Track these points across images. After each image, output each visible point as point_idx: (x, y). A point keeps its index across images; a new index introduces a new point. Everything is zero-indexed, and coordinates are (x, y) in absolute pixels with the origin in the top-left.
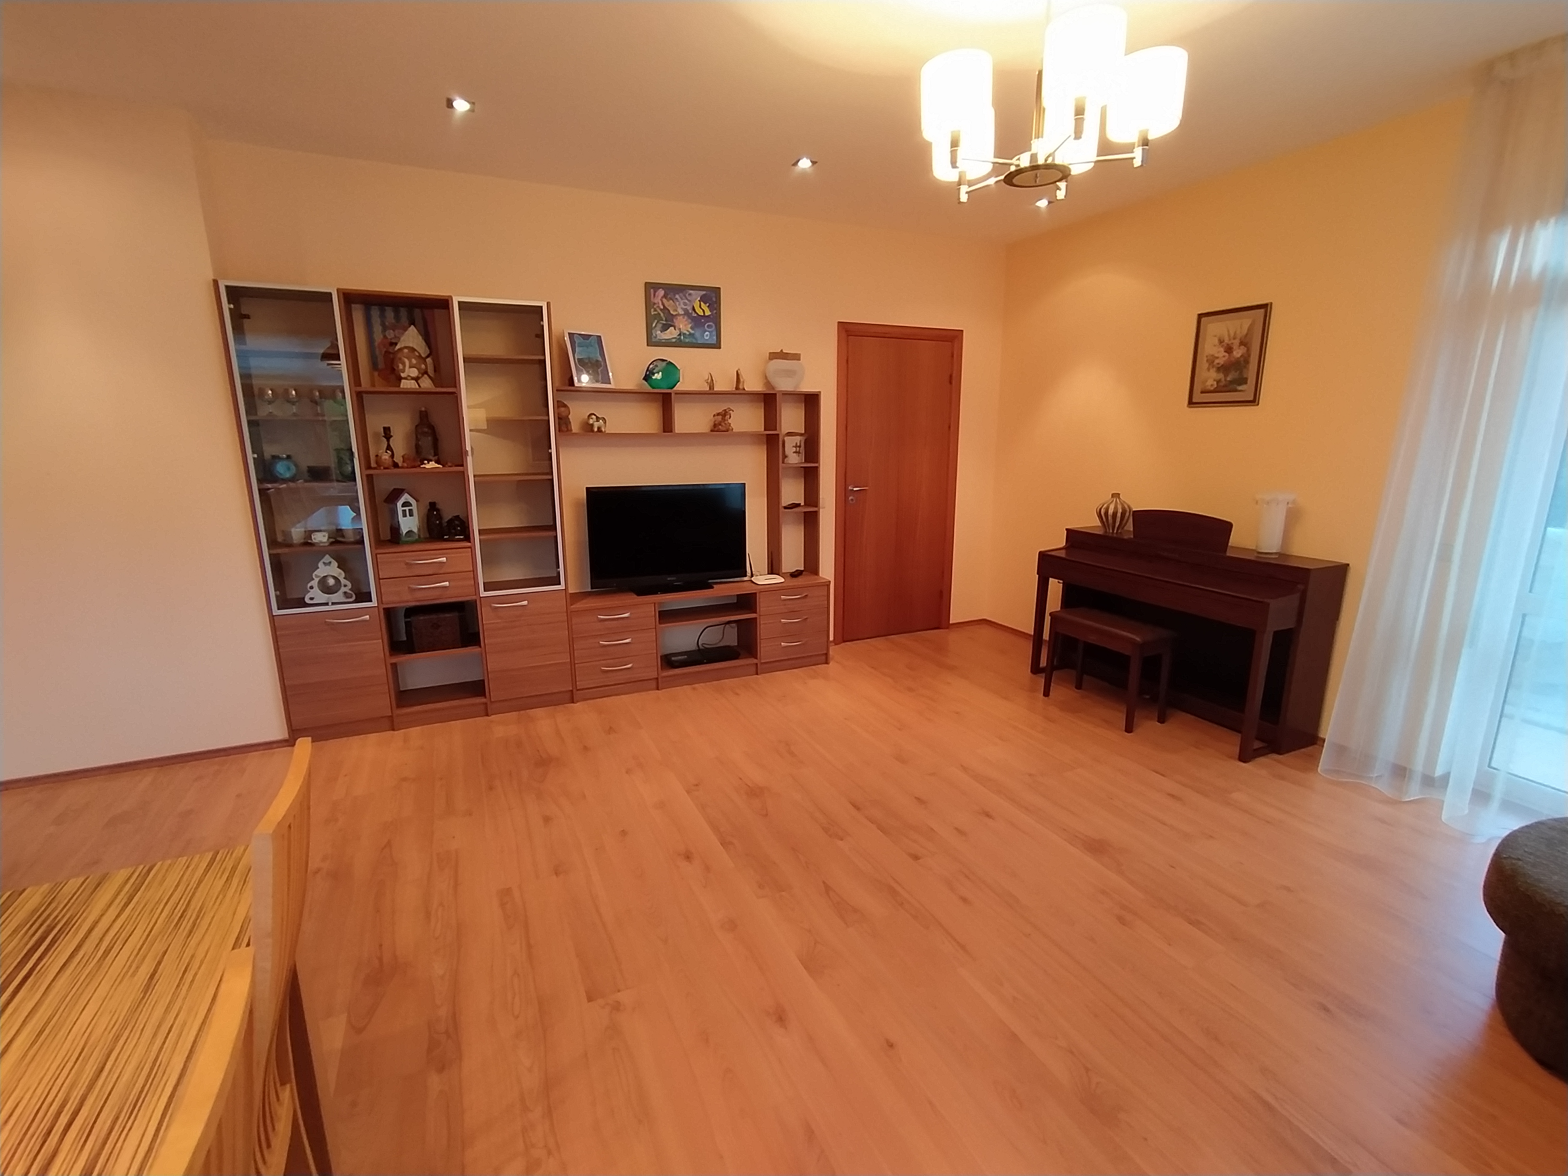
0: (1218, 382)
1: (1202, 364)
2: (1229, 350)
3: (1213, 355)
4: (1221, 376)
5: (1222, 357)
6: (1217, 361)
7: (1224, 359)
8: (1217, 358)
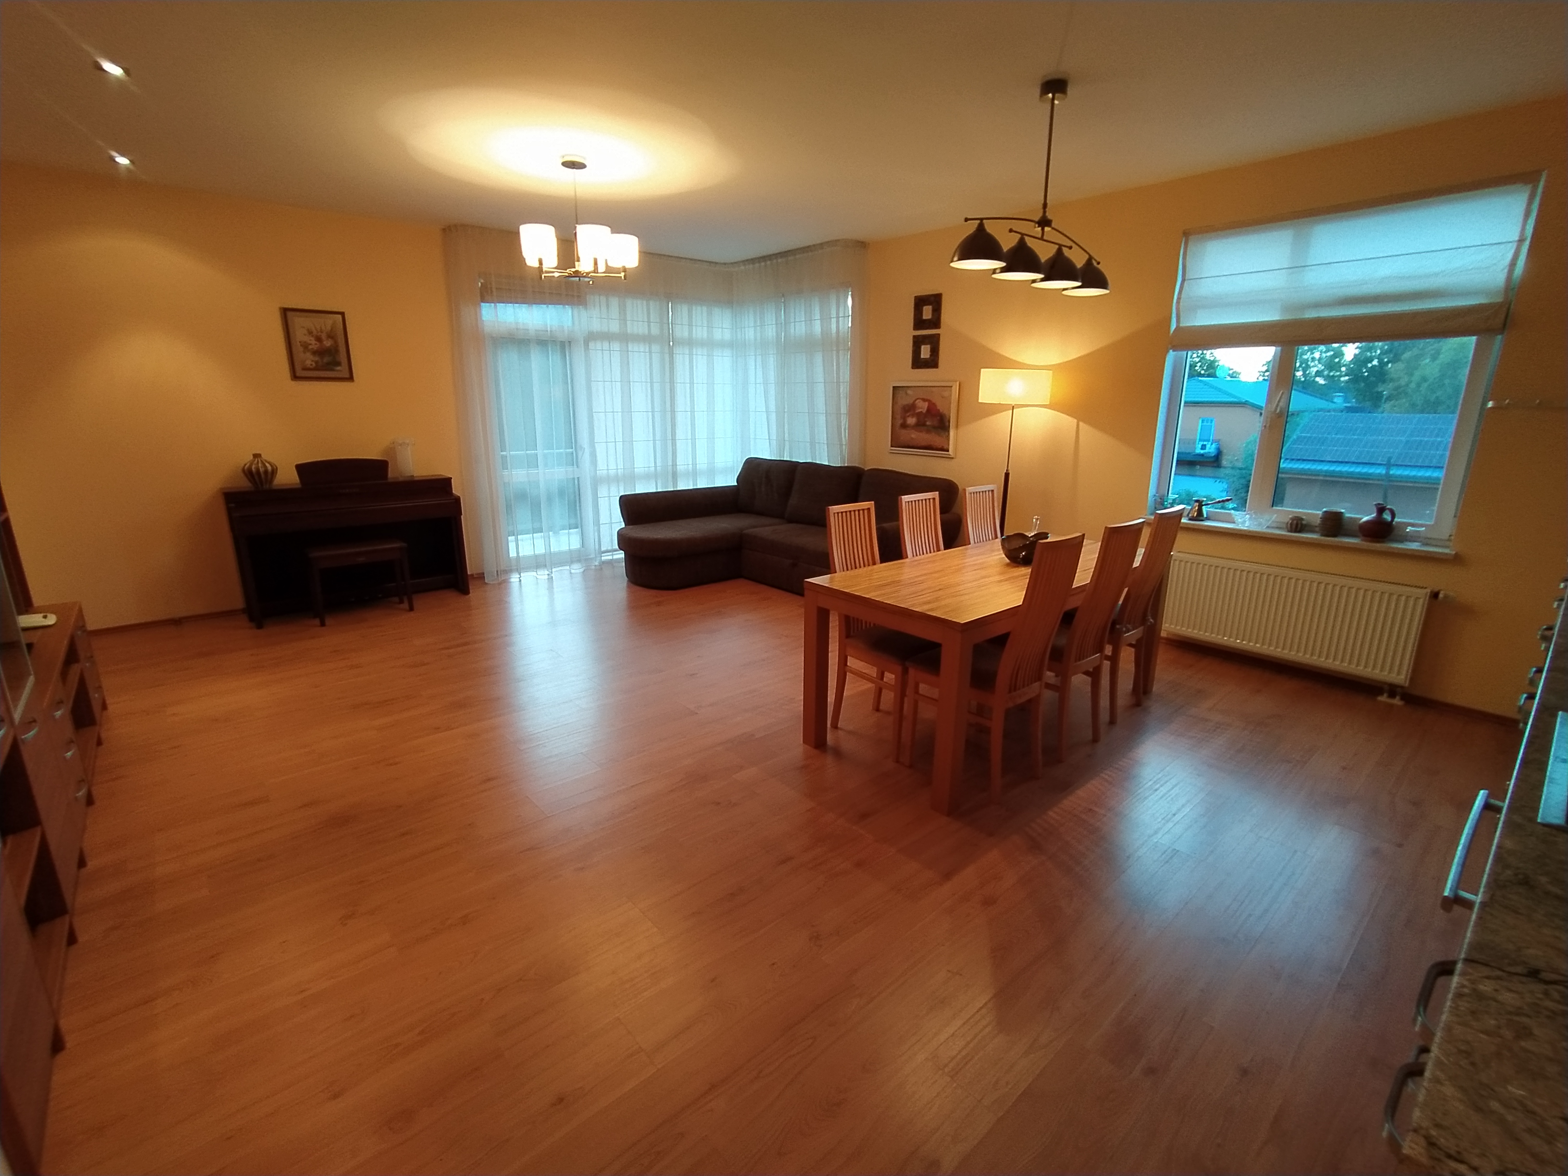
0: (316, 362)
1: (298, 349)
2: (319, 339)
3: (305, 342)
4: (317, 359)
5: (314, 345)
6: (310, 347)
7: (317, 346)
8: (311, 344)
